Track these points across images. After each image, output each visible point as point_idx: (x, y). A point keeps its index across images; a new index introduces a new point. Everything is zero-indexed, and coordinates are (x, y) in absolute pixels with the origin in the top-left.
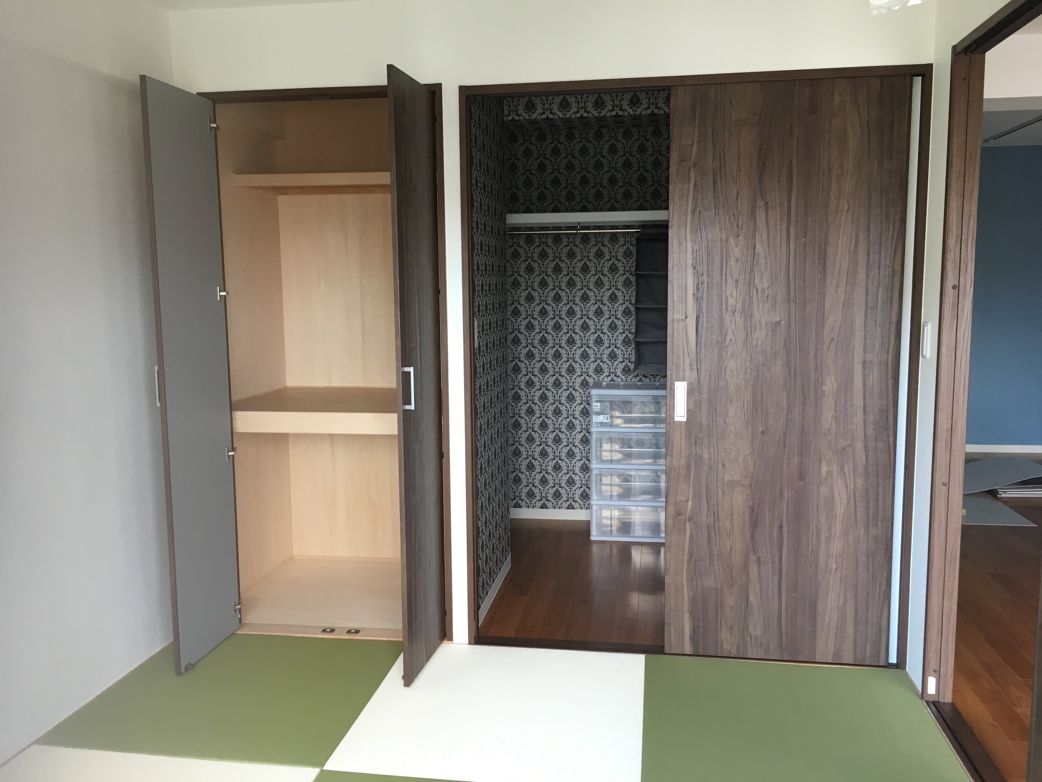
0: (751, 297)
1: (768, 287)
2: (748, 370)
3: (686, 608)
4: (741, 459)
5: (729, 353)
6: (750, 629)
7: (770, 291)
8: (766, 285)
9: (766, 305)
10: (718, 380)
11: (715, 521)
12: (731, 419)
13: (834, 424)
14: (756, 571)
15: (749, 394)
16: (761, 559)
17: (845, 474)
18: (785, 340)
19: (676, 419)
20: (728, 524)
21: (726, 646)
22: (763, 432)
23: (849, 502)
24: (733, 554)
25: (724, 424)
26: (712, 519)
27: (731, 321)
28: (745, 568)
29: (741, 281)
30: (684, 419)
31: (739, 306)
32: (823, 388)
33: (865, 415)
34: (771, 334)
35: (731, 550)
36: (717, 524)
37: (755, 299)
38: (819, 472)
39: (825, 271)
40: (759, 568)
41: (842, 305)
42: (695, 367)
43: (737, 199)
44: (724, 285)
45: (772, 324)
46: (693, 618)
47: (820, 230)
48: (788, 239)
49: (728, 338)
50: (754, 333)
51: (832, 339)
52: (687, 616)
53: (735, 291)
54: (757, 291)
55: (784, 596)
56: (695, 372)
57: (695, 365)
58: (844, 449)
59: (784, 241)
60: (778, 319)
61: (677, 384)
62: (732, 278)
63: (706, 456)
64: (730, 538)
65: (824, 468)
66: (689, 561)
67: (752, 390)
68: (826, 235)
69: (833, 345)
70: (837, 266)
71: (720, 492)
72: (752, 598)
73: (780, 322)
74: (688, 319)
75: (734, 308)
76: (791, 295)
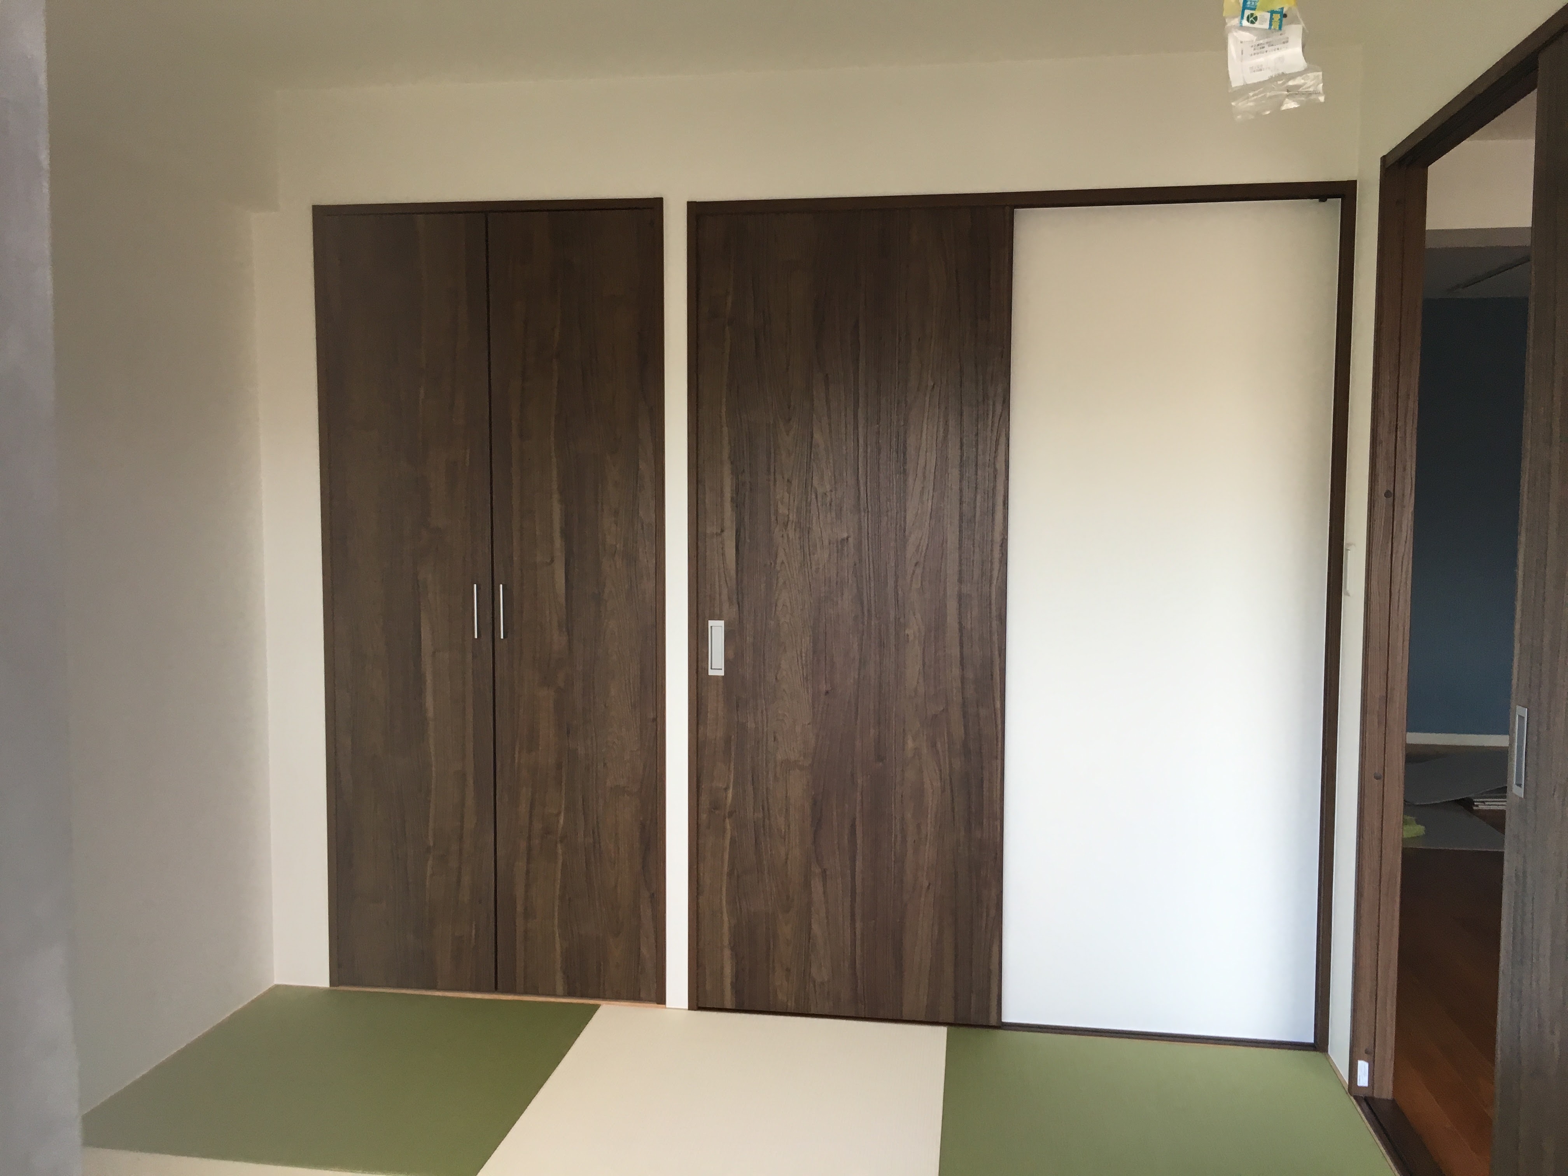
0: (808, 504)
1: (831, 491)
2: (806, 606)
3: (726, 942)
4: (798, 729)
5: (781, 581)
6: (814, 971)
7: (833, 496)
8: (828, 487)
9: (829, 516)
10: (766, 618)
11: (764, 818)
12: (784, 673)
13: (921, 681)
14: (820, 889)
15: (808, 638)
16: (828, 873)
17: (938, 752)
18: (855, 565)
19: (711, 673)
20: (781, 821)
21: (781, 997)
22: (827, 692)
23: (943, 791)
24: (789, 862)
25: (774, 680)
26: (761, 815)
27: (783, 536)
28: (807, 885)
29: (795, 482)
30: (721, 673)
31: (793, 517)
32: (906, 632)
33: (963, 670)
34: (835, 554)
35: (787, 859)
36: (767, 821)
37: (814, 507)
38: (904, 750)
39: (905, 470)
40: (824, 885)
41: (928, 516)
42: (735, 601)
43: (787, 369)
44: (772, 487)
45: (837, 542)
46: (737, 957)
47: (897, 415)
48: (856, 427)
49: (779, 561)
50: (814, 554)
51: (916, 564)
52: (727, 953)
53: (786, 495)
54: (817, 498)
55: (858, 925)
56: (735, 609)
57: (735, 597)
58: (936, 716)
59: (851, 428)
60: (845, 535)
61: (711, 623)
62: (783, 478)
63: (751, 725)
64: (785, 840)
65: (910, 744)
66: (730, 874)
67: (811, 633)
68: (906, 421)
69: (919, 571)
70: (922, 462)
71: (771, 776)
72: (815, 927)
73: (847, 539)
74: (725, 534)
75: (786, 519)
76: (862, 502)
